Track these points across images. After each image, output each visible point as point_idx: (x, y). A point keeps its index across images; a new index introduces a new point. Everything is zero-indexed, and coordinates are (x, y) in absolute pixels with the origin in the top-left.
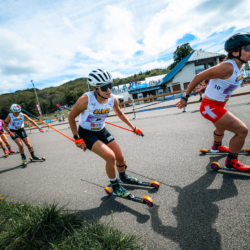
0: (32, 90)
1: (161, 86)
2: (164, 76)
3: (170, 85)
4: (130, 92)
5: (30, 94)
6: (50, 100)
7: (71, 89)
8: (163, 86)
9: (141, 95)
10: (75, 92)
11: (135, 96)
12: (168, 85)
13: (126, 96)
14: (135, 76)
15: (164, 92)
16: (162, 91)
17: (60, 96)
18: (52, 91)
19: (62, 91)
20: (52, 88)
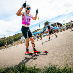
0: (4, 38)
2: (42, 30)
4: (34, 35)
5: (3, 39)
6: (10, 40)
7: (16, 36)
10: (17, 37)
17: (13, 39)
18: (10, 38)
19: (13, 37)
20: (10, 37)
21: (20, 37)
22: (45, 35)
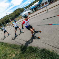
0: (7, 16)
1: (38, 5)
2: (38, 2)
3: (41, 4)
4: (31, 9)
6: (12, 17)
7: (16, 13)
8: (39, 5)
9: (34, 9)
10: (17, 13)
11: (32, 10)
12: (40, 5)
13: (30, 11)
14: (30, 4)
15: (40, 7)
16: (39, 7)
19: (14, 14)
20: (11, 14)
21: (19, 12)
22: (41, 8)
